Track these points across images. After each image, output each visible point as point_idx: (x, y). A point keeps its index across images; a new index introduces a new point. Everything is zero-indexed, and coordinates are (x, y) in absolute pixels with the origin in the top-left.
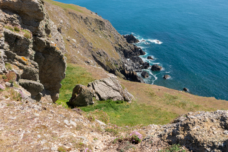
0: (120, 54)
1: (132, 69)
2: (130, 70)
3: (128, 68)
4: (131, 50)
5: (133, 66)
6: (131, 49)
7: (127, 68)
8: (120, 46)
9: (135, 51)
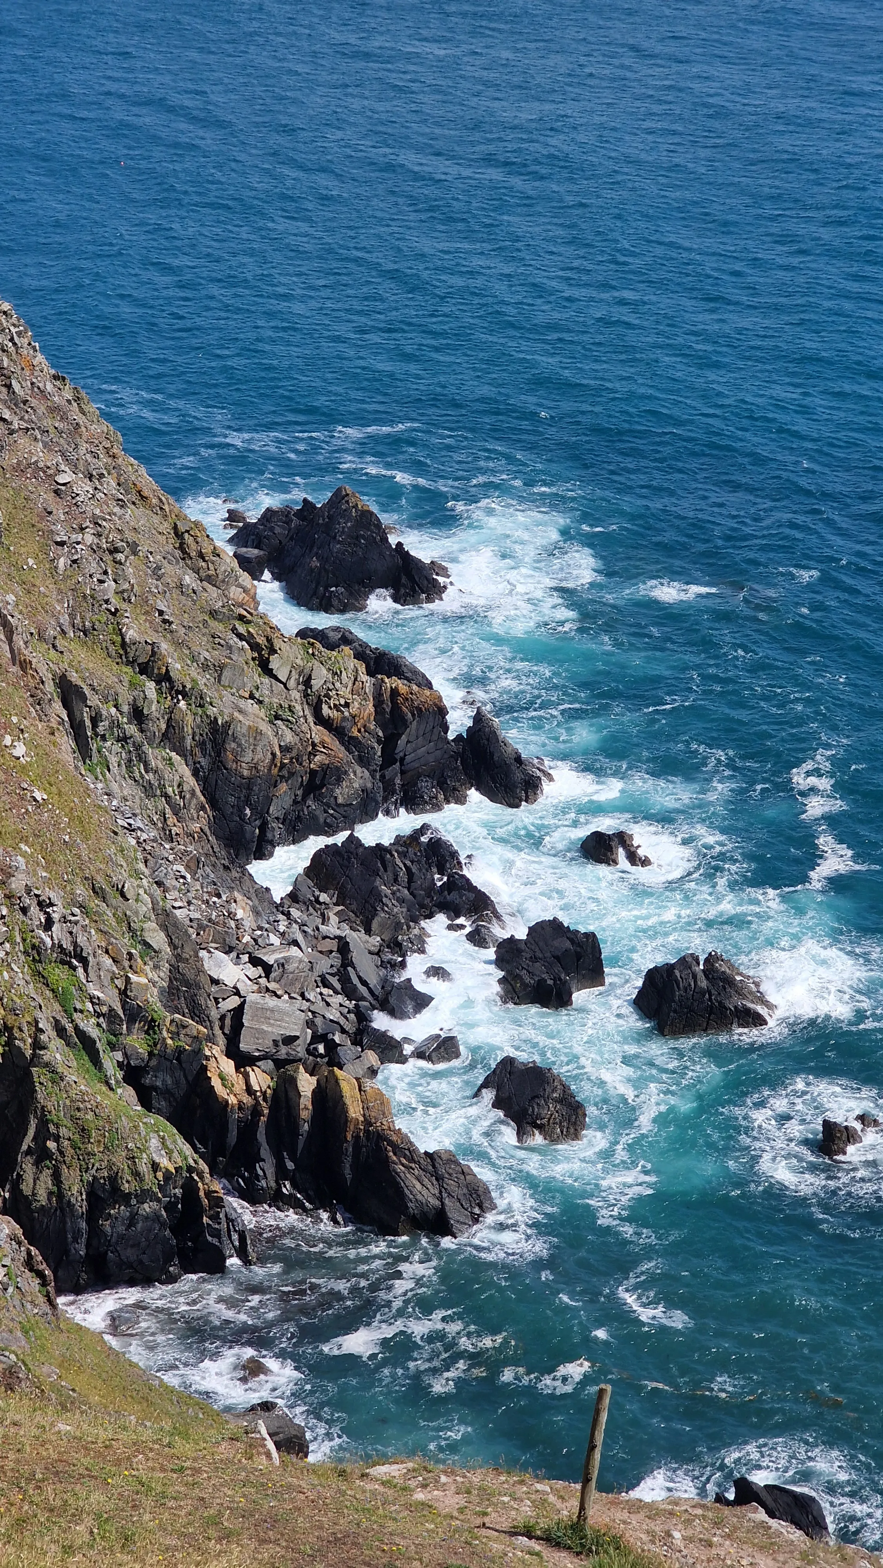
0: (148, 790)
1: (317, 1038)
2: (289, 1040)
3: (263, 1012)
4: (318, 733)
5: (349, 991)
6: (320, 720)
7: (239, 1011)
8: (144, 669)
9: (389, 743)
